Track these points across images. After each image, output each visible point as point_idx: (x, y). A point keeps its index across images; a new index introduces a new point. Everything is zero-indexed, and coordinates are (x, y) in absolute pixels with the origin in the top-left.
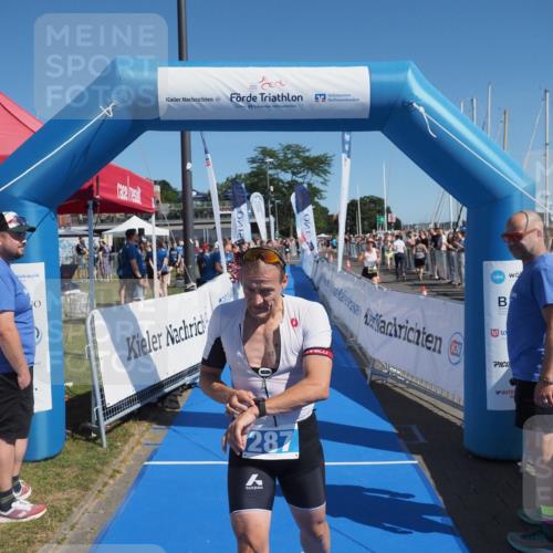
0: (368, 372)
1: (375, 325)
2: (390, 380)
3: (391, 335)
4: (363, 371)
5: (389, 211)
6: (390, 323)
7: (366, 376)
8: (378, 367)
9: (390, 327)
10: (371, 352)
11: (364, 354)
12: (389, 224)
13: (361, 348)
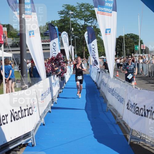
0: (129, 137)
1: (133, 110)
2: (142, 142)
3: (142, 115)
4: (126, 137)
5: (142, 43)
6: (142, 109)
7: (128, 140)
8: (134, 134)
9: (142, 111)
10: (130, 125)
11: (127, 126)
12: (142, 50)
13: (125, 123)
